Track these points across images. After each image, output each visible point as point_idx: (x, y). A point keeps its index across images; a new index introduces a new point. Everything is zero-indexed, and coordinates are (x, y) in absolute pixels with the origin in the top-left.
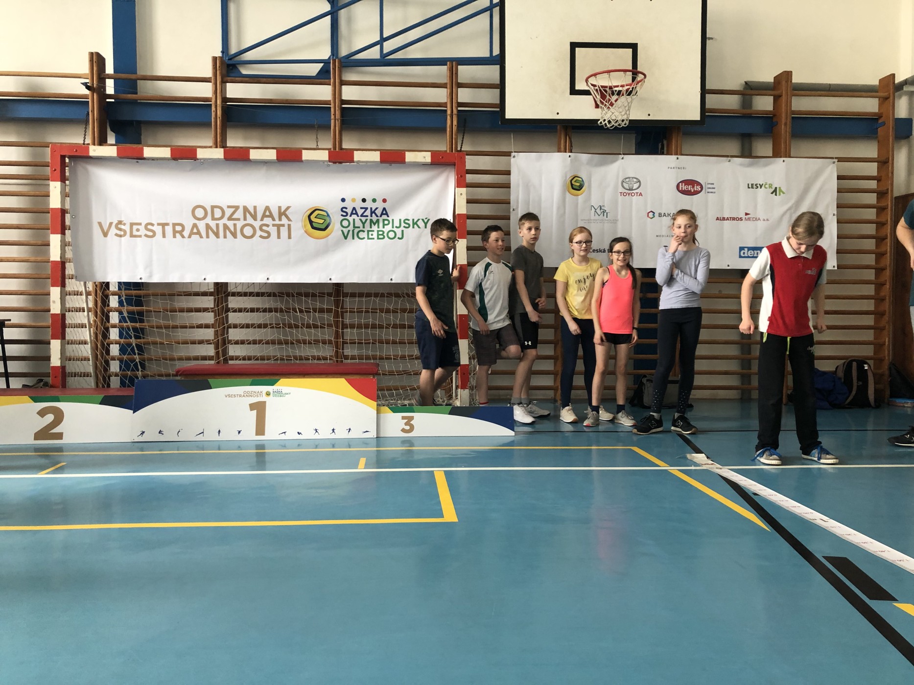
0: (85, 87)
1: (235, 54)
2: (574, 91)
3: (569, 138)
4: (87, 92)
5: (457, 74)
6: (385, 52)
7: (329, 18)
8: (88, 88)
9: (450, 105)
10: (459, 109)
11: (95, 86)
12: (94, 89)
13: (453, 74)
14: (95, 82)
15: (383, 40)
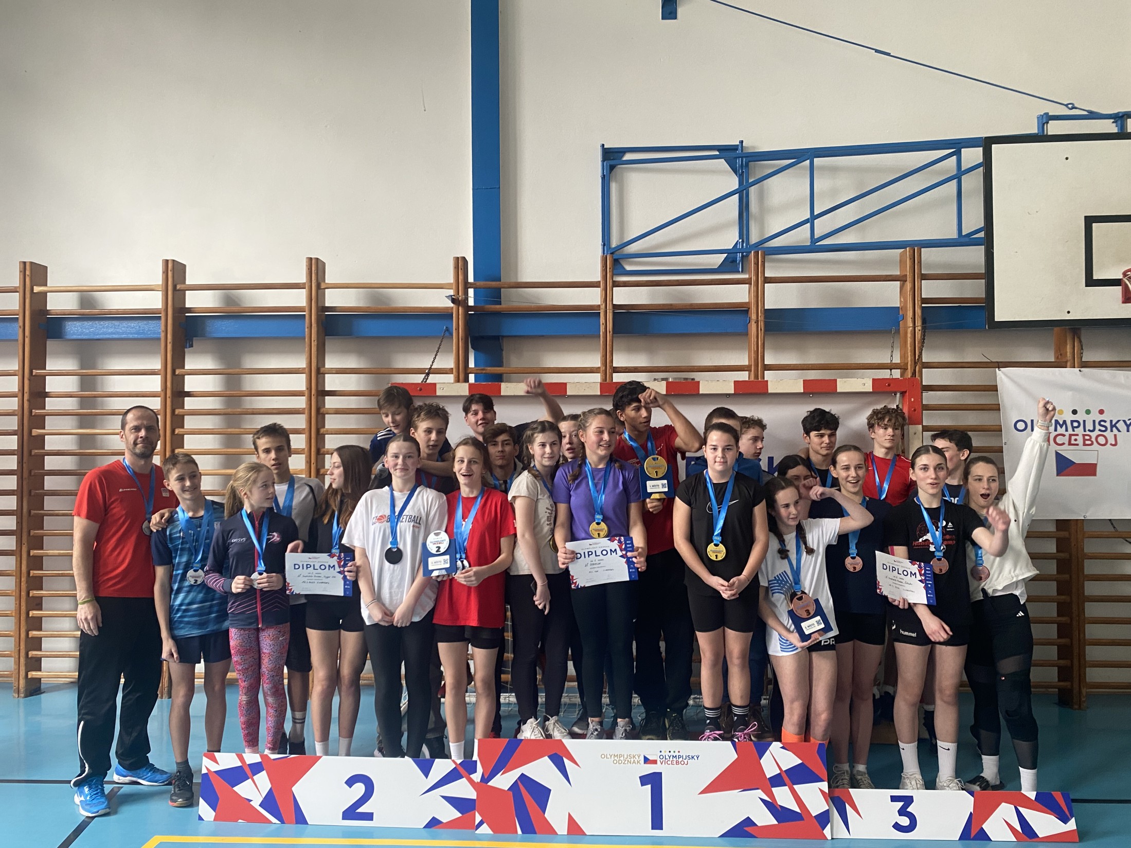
0: (450, 302)
1: (618, 246)
2: (1091, 282)
3: (1080, 342)
4: (452, 305)
5: (920, 262)
6: (817, 234)
7: (737, 196)
8: (453, 301)
9: (911, 302)
10: (923, 305)
11: (460, 298)
12: (459, 301)
13: (915, 261)
14: (460, 295)
15: (813, 217)
